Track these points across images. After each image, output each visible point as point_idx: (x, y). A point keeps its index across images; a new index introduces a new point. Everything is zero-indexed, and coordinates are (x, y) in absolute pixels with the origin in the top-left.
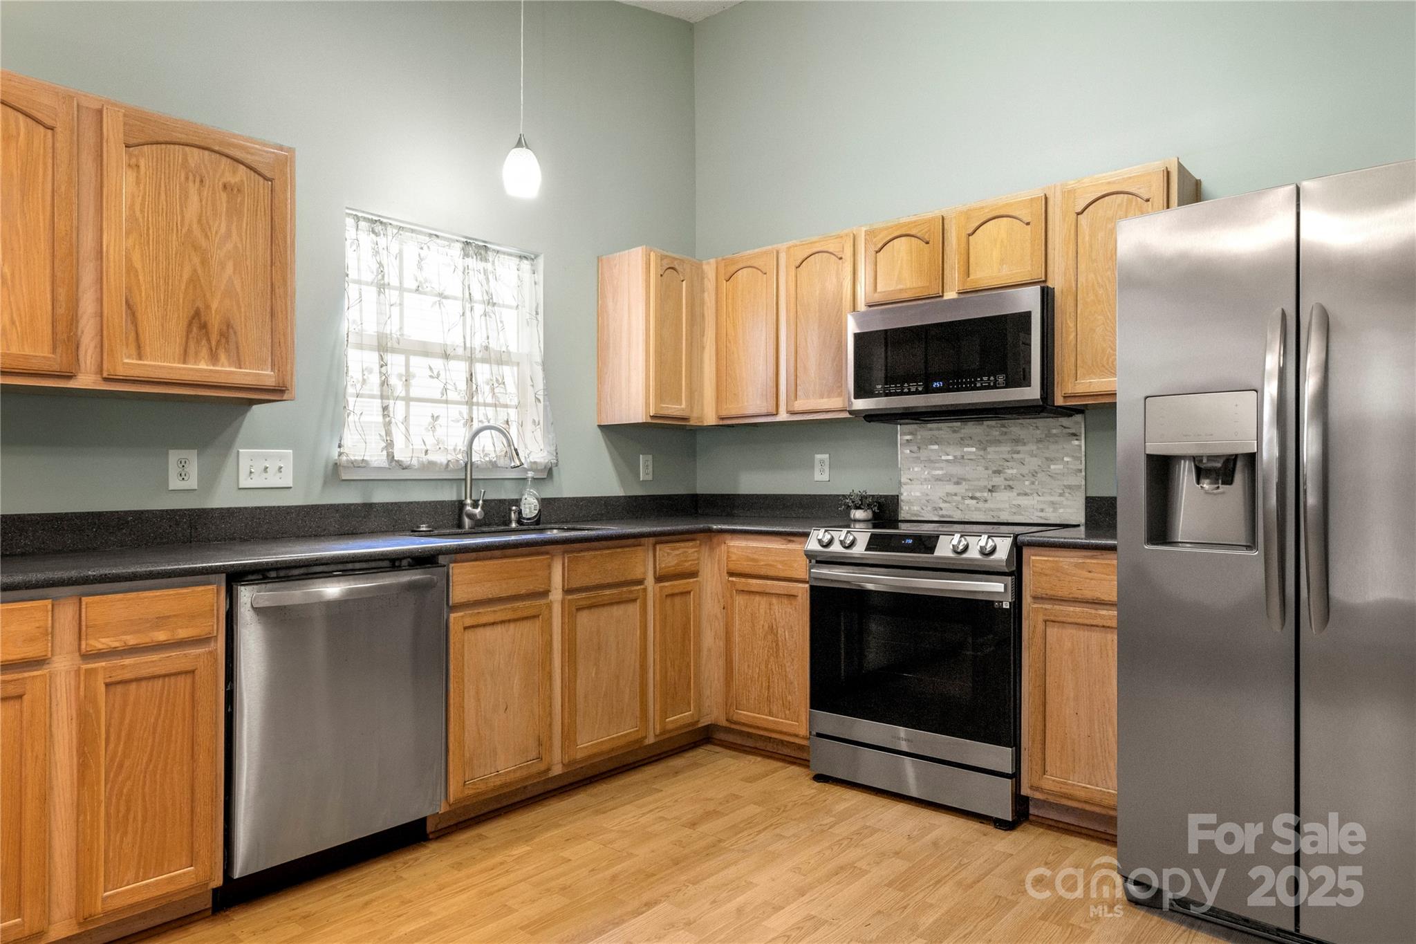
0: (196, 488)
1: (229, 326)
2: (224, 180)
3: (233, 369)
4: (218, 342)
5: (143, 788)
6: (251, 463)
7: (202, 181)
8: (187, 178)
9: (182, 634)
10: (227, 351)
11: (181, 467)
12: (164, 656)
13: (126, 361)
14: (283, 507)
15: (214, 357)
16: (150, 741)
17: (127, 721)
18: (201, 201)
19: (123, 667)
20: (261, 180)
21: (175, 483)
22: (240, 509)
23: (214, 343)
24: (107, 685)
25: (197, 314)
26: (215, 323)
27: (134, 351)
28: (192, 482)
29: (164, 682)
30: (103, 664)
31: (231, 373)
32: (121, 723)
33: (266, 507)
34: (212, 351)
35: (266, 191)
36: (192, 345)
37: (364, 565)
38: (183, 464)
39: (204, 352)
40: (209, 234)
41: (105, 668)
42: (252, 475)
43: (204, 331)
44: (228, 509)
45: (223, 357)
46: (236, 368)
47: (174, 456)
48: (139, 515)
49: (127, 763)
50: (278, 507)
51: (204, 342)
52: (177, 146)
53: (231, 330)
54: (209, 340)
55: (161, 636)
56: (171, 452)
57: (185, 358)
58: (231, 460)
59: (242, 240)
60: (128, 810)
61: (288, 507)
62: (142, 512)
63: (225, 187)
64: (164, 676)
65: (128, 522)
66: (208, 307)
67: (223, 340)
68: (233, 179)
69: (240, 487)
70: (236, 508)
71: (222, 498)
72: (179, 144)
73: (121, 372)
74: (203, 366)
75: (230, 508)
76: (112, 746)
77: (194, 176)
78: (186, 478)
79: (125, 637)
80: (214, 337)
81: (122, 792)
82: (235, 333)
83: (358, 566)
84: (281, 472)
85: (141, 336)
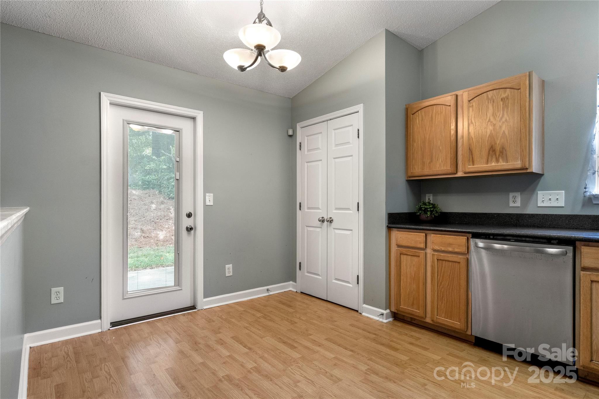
0: (520, 206)
1: (503, 148)
2: (501, 97)
3: (504, 164)
4: (499, 155)
5: (447, 293)
6: (543, 197)
7: (493, 101)
8: (488, 102)
9: (456, 250)
10: (502, 158)
11: (514, 198)
12: (451, 255)
13: (469, 167)
14: (558, 215)
15: (497, 161)
16: (448, 279)
17: (443, 271)
18: (493, 108)
19: (441, 256)
20: (516, 91)
21: (512, 204)
22: (537, 214)
23: (497, 156)
24: (438, 260)
25: (492, 147)
26: (498, 148)
27: (471, 163)
28: (518, 204)
29: (452, 263)
30: (436, 253)
31: (503, 165)
32: (441, 271)
33: (549, 214)
34: (497, 158)
35: (518, 94)
36: (490, 158)
37: (531, 239)
38: (515, 197)
39: (494, 159)
40: (496, 118)
41: (436, 255)
42: (544, 202)
43: (494, 152)
44: (532, 214)
45: (501, 160)
46: (505, 163)
47: (511, 195)
48: (499, 215)
49: (442, 283)
50: (556, 215)
51: (494, 156)
52: (485, 94)
53: (504, 150)
54: (496, 155)
55: (450, 249)
56: (510, 193)
57: (487, 163)
58: (535, 196)
59: (508, 116)
60: (443, 296)
61: (561, 215)
62: (499, 214)
63: (502, 99)
64: (452, 262)
65: (495, 217)
66: (496, 144)
67: (501, 154)
68: (504, 96)
69: (538, 206)
70: (536, 214)
71: (530, 210)
72: (485, 92)
73: (467, 170)
74: (493, 164)
75: (533, 214)
76: (439, 277)
77: (491, 101)
78: (515, 203)
79: (441, 247)
80: (497, 154)
81: (441, 291)
82: (505, 151)
83: (527, 239)
84: (558, 200)
85: (474, 159)
